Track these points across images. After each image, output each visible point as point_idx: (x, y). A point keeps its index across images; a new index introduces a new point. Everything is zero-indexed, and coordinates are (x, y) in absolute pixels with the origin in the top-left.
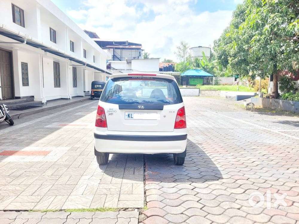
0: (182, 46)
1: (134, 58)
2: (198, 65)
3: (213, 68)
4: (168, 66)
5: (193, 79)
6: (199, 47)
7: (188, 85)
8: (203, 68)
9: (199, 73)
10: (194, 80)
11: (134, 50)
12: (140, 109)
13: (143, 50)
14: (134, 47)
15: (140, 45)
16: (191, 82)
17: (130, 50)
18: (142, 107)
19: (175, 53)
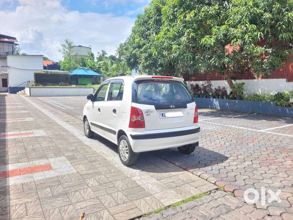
0: (67, 44)
1: (7, 53)
2: (84, 65)
3: (99, 68)
4: (52, 64)
5: (81, 79)
6: (80, 46)
7: (78, 85)
8: (90, 67)
9: (88, 72)
10: (83, 80)
11: (7, 44)
12: (171, 108)
13: (16, 45)
14: (6, 40)
15: (15, 39)
16: (80, 81)
17: (2, 44)
18: (173, 106)
19: (60, 51)
